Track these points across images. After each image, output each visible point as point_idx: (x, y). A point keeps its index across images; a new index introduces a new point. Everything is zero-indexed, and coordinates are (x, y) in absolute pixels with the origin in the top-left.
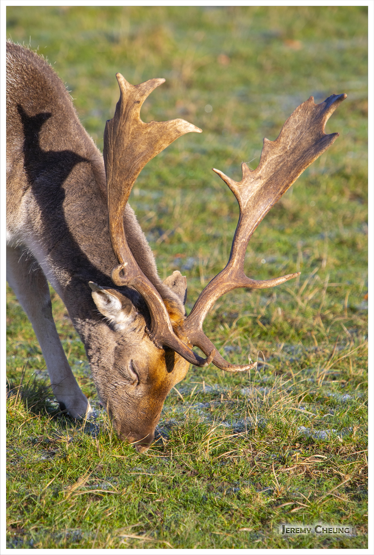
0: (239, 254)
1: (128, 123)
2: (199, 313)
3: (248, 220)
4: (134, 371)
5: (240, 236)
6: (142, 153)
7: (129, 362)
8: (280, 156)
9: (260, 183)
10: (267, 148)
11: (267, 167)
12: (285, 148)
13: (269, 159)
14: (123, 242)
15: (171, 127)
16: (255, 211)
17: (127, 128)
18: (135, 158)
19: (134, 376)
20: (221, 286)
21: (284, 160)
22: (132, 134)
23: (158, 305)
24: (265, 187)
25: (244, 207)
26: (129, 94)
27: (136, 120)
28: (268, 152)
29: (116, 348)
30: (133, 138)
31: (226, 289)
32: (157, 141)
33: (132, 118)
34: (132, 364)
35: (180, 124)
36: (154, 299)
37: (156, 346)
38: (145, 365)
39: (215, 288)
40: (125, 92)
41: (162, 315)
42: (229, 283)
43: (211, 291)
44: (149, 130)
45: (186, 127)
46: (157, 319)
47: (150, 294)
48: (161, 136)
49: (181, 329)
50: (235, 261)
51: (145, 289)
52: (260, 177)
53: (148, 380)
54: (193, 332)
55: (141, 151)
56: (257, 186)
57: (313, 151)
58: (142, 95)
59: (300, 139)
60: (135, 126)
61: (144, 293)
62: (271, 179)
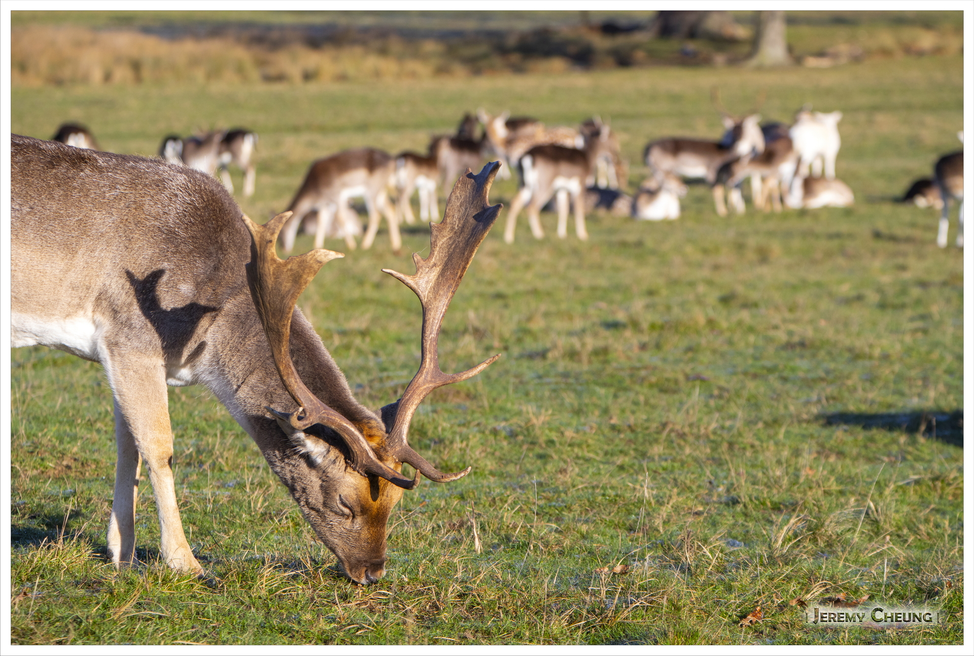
0: (430, 353)
1: (266, 265)
2: (401, 427)
3: (432, 313)
4: (345, 505)
5: (428, 333)
6: (289, 291)
7: (338, 498)
8: (450, 238)
9: (436, 271)
10: (435, 233)
11: (439, 252)
12: (453, 228)
13: (439, 243)
14: (296, 382)
15: (311, 259)
16: (437, 302)
17: (267, 270)
18: (283, 298)
19: (347, 511)
20: (418, 392)
21: (455, 241)
22: (274, 274)
23: (351, 434)
24: (442, 274)
25: (425, 300)
26: (259, 235)
27: (274, 260)
28: (437, 236)
29: (321, 486)
30: (275, 278)
31: (424, 393)
32: (301, 276)
33: (269, 258)
34: (341, 499)
35: (319, 254)
36: (346, 430)
37: (361, 475)
38: (355, 497)
39: (411, 396)
40: (254, 234)
41: (359, 443)
42: (427, 385)
43: (408, 400)
44: (289, 267)
45: (326, 256)
46: (355, 448)
47: (340, 426)
48: (303, 270)
49: (385, 449)
50: (428, 360)
51: (333, 422)
52: (435, 265)
53: (362, 511)
54: (398, 449)
55: (287, 289)
56: (434, 274)
57: (481, 227)
58: (272, 234)
59: (464, 217)
60: (275, 266)
61: (333, 427)
62: (446, 264)
